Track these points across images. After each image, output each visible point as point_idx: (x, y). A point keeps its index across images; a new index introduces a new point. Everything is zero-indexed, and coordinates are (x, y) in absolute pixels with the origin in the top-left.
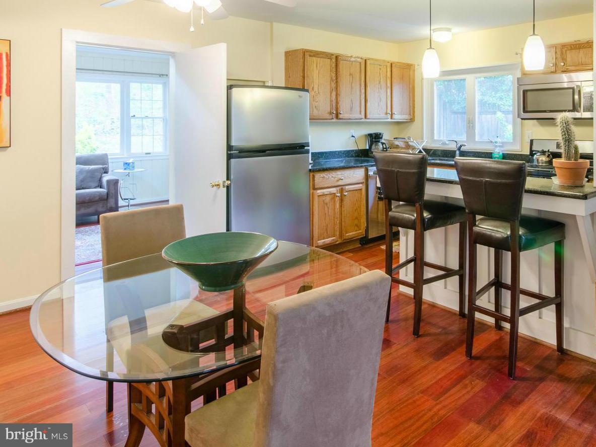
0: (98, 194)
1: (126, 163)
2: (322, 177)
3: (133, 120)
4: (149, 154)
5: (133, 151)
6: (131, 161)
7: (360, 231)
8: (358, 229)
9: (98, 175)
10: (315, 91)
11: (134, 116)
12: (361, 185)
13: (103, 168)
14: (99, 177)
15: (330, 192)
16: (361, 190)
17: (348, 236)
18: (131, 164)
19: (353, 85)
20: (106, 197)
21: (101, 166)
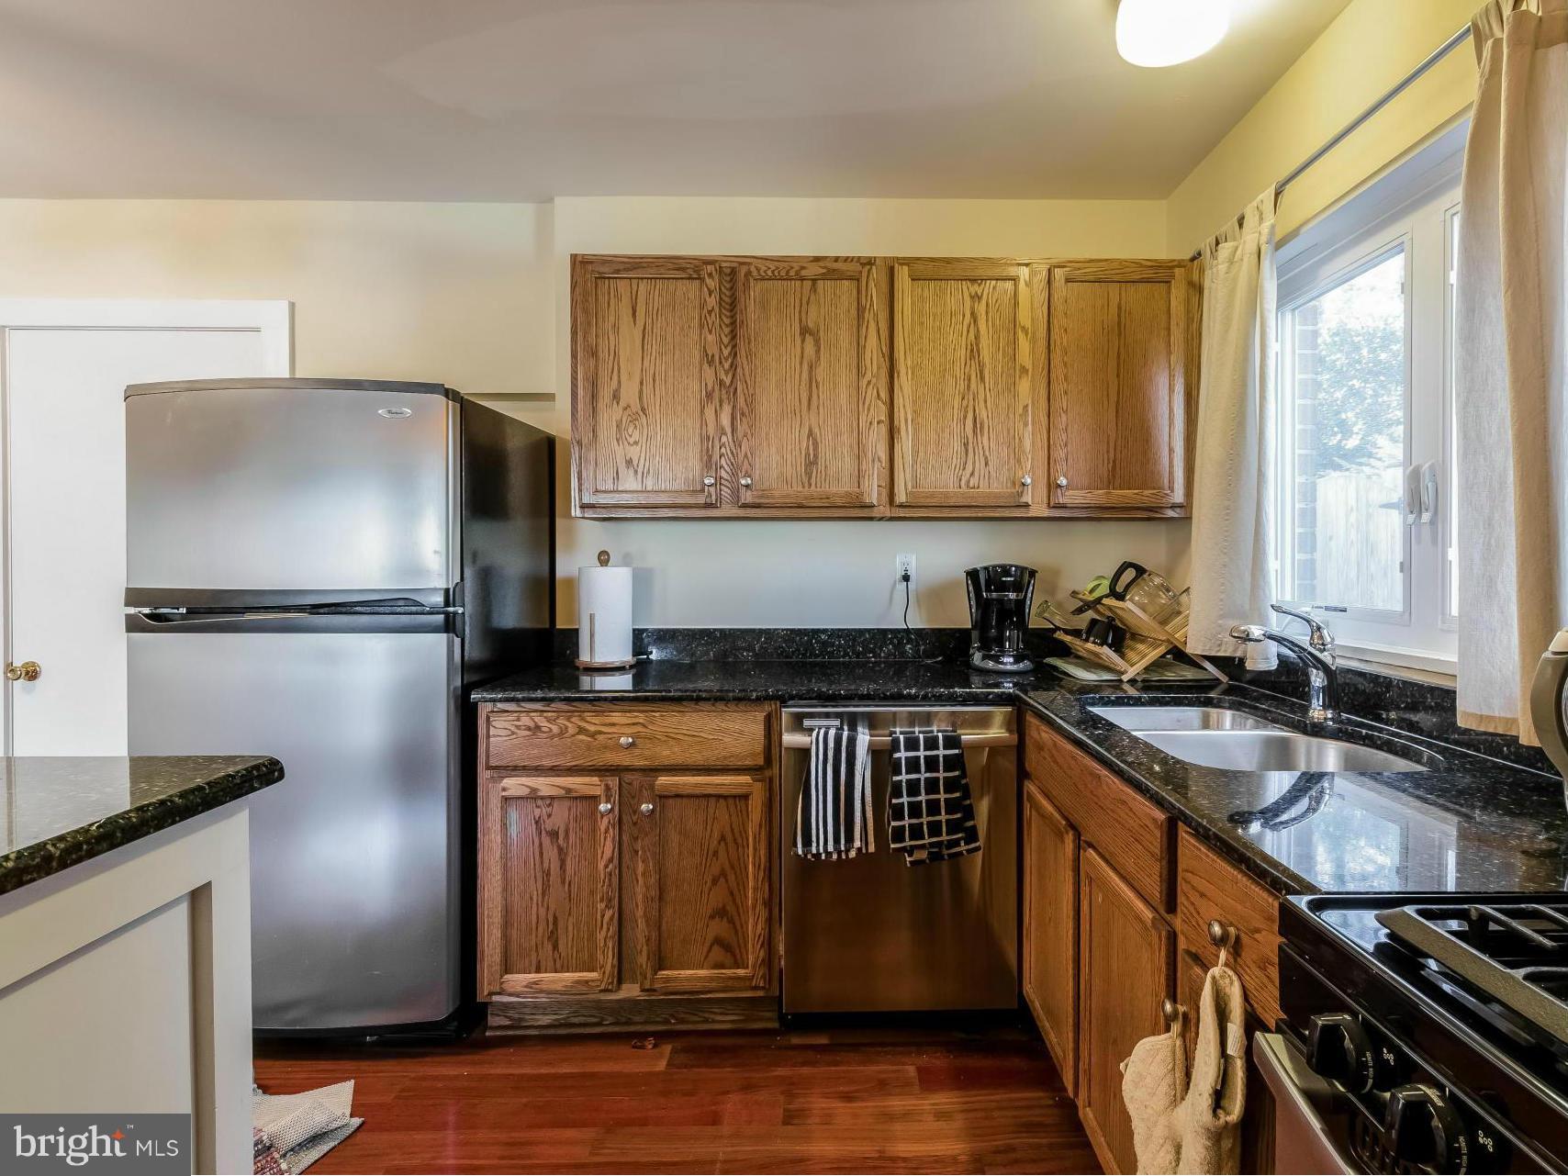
2: (529, 729)
7: (741, 972)
8: (728, 960)
10: (622, 404)
12: (745, 779)
15: (569, 790)
16: (745, 797)
17: (668, 980)
19: (821, 373)
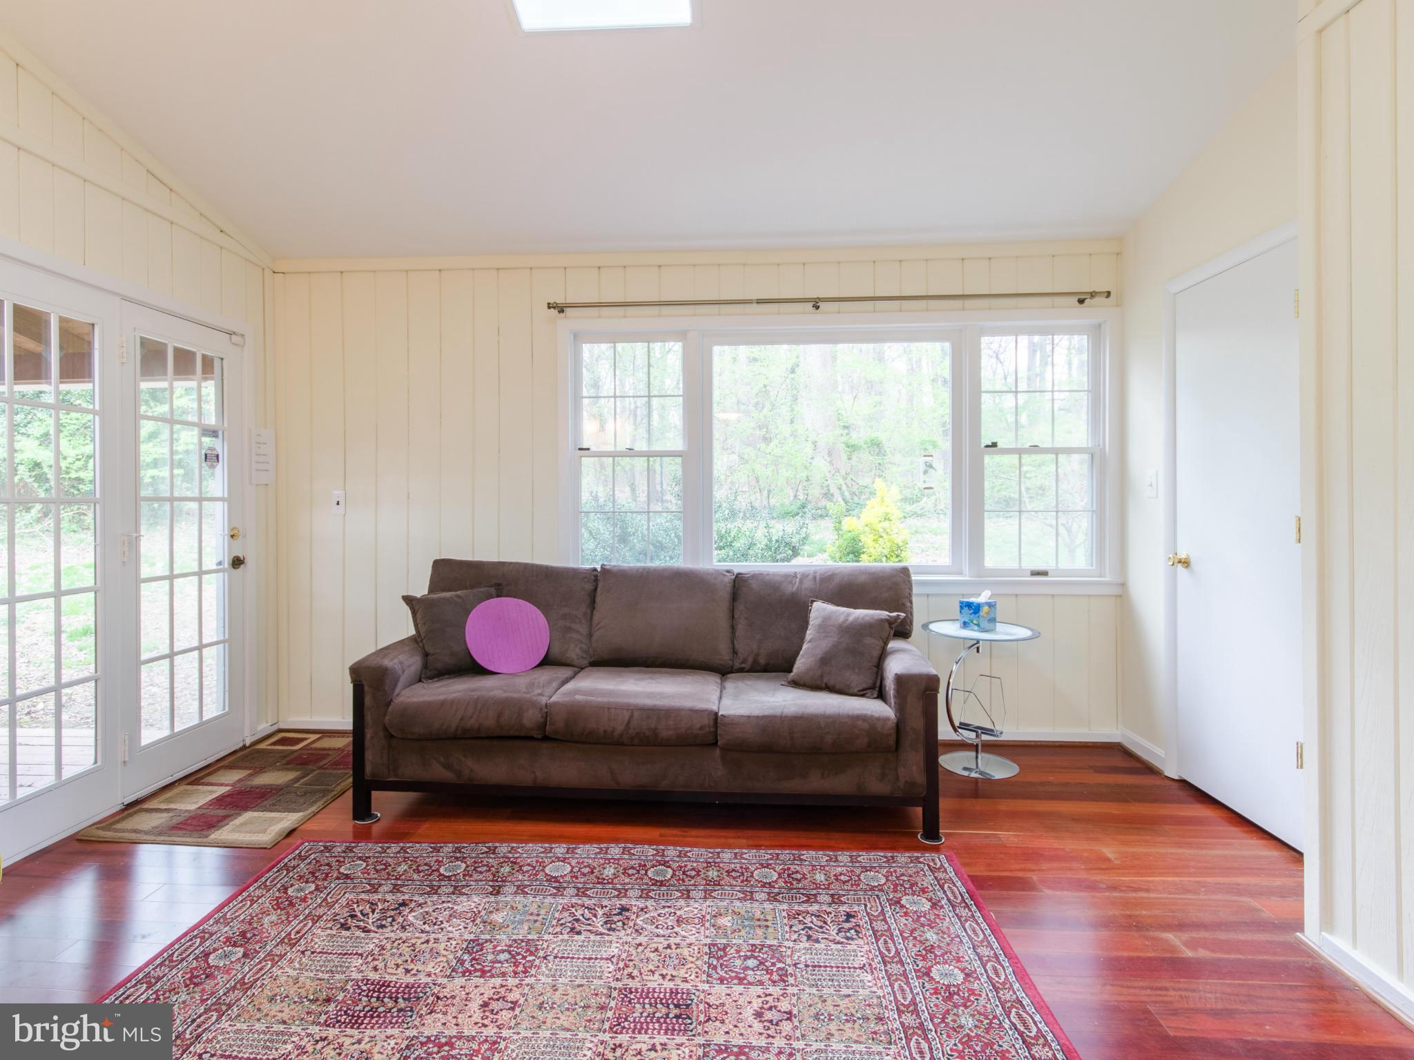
0: (866, 726)
1: (969, 605)
3: (990, 460)
4: (1045, 573)
5: (992, 560)
6: (983, 598)
9: (872, 642)
11: (994, 445)
13: (890, 622)
14: (876, 653)
18: (986, 609)
20: (892, 741)
21: (884, 614)
